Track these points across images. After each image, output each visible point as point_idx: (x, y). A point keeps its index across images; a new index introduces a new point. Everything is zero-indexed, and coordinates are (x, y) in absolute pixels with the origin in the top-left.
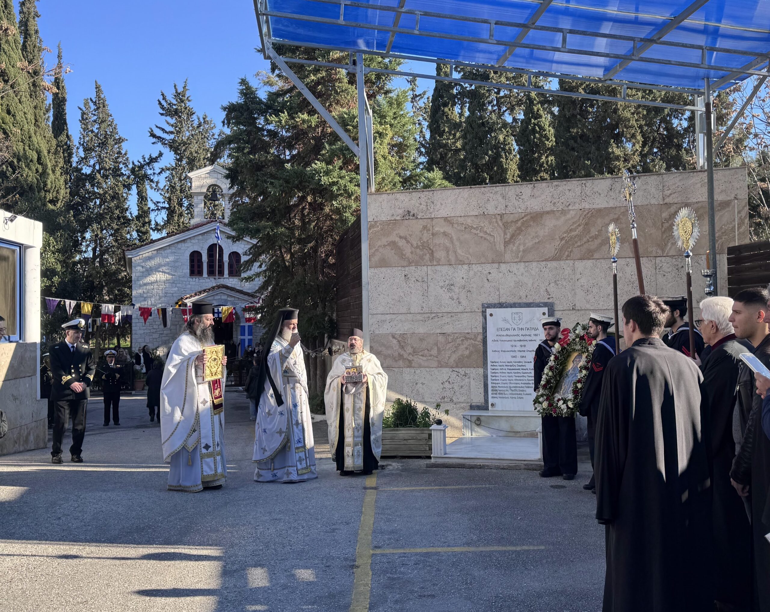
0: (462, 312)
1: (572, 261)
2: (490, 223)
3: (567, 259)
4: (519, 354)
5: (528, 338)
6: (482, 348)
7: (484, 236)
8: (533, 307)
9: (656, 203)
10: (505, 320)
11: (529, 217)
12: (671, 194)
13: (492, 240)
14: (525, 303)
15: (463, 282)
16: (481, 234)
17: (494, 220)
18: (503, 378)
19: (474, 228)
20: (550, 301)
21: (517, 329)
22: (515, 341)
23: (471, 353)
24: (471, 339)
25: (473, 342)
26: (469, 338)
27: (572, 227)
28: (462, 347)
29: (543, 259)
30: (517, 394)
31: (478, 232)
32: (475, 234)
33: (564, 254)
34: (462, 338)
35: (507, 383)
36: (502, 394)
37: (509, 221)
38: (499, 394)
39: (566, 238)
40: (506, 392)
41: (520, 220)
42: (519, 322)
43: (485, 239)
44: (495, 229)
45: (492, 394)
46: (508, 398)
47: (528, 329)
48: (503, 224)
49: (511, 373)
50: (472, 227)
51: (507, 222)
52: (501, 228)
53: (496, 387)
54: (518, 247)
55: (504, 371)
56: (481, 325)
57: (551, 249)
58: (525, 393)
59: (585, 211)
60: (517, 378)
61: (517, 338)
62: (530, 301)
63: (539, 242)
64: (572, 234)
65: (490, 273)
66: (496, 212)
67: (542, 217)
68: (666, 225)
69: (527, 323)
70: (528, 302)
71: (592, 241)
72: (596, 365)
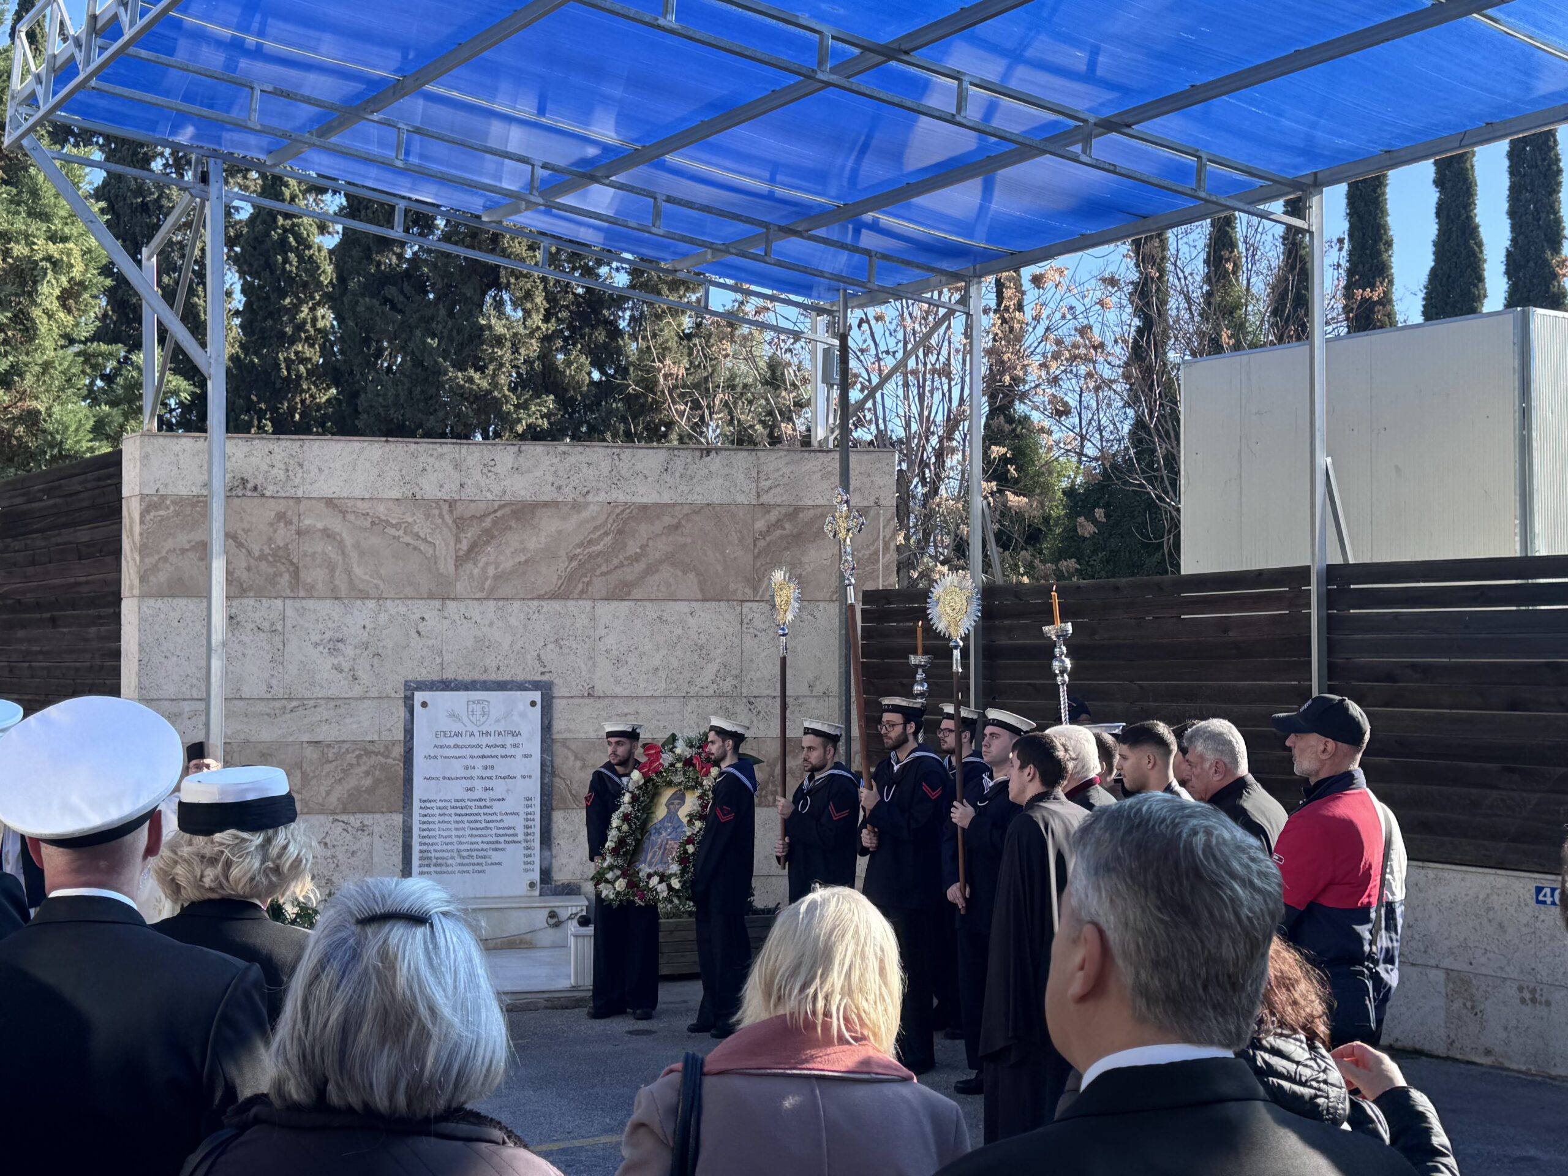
0: (360, 698)
1: (589, 603)
2: (428, 516)
3: (580, 598)
4: (479, 784)
5: (499, 751)
6: (402, 772)
7: (411, 541)
8: (511, 690)
9: (746, 502)
10: (453, 715)
11: (508, 510)
12: (771, 488)
13: (431, 552)
14: (494, 682)
15: (364, 636)
16: (407, 539)
17: (437, 512)
18: (444, 833)
19: (393, 526)
20: (545, 678)
21: (477, 734)
22: (472, 757)
23: (377, 782)
24: (377, 754)
25: (383, 760)
26: (373, 752)
27: (592, 536)
28: (359, 770)
29: (534, 595)
30: (474, 864)
31: (401, 533)
32: (394, 537)
33: (575, 588)
34: (357, 752)
35: (452, 843)
36: (441, 865)
37: (467, 514)
38: (435, 865)
39: (581, 557)
40: (450, 862)
41: (489, 514)
42: (483, 720)
43: (415, 548)
44: (438, 531)
45: (420, 866)
46: (454, 872)
47: (500, 734)
48: (454, 521)
49: (462, 822)
50: (387, 522)
51: (461, 518)
52: (450, 529)
53: (429, 851)
54: (484, 570)
55: (446, 818)
56: (401, 725)
57: (550, 575)
58: (489, 861)
59: (617, 506)
60: (475, 832)
61: (477, 752)
62: (506, 677)
63: (526, 561)
64: (590, 550)
65: (423, 619)
66: (439, 495)
67: (533, 513)
68: (762, 544)
69: (498, 721)
70: (501, 679)
71: (631, 564)
72: (722, 810)
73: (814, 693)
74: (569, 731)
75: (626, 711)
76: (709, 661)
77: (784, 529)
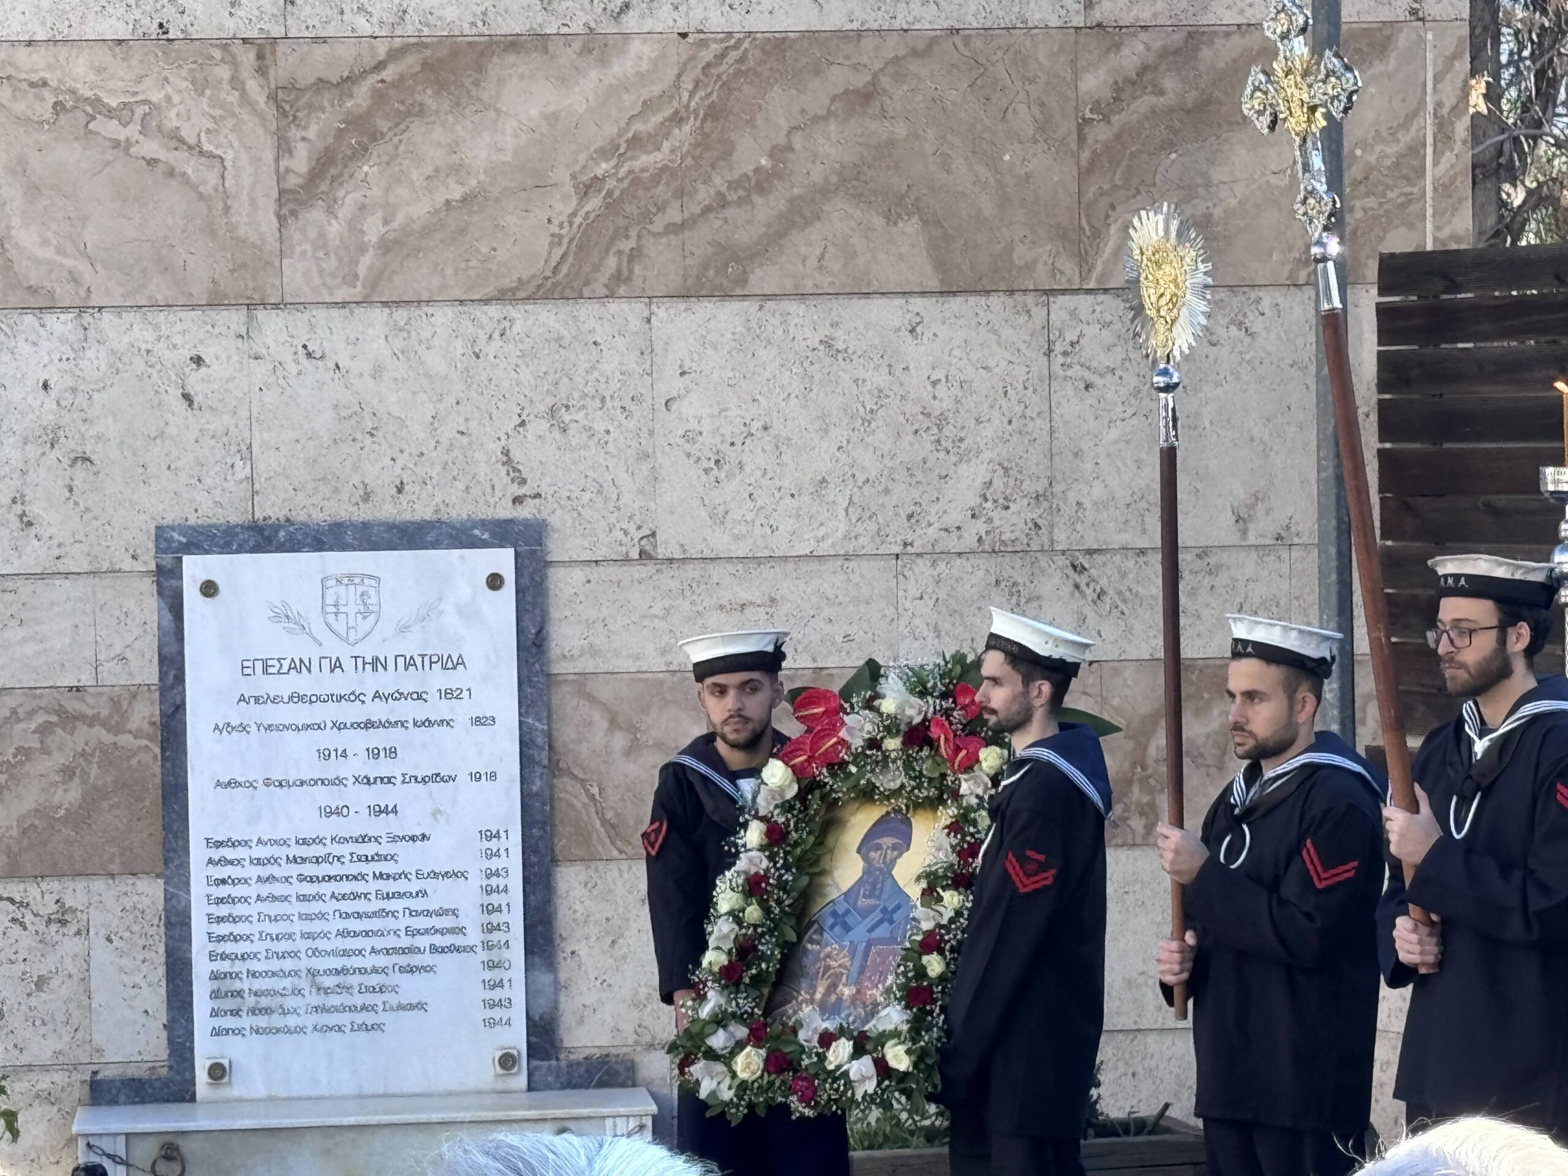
0: (42, 576)
1: (639, 307)
2: (200, 85)
3: (611, 295)
4: (361, 797)
5: (409, 710)
6: (157, 769)
7: (162, 155)
8: (435, 545)
9: (1054, 22)
10: (283, 616)
11: (411, 62)
13: (213, 178)
14: (391, 526)
15: (46, 409)
16: (151, 148)
17: (224, 72)
18: (273, 929)
19: (110, 113)
20: (525, 512)
21: (348, 664)
22: (339, 726)
23: (93, 798)
24: (92, 721)
25: (107, 738)
26: (81, 717)
27: (639, 127)
28: (47, 765)
29: (489, 290)
30: (353, 1009)
31: (133, 131)
32: (116, 144)
33: (597, 268)
34: (41, 718)
35: (295, 954)
36: (267, 1011)
37: (306, 77)
38: (254, 1011)
39: (611, 184)
40: (291, 1002)
41: (364, 74)
42: (363, 626)
43: (171, 173)
44: (230, 123)
45: (215, 1013)
46: (300, 1030)
47: (410, 663)
48: (273, 97)
49: (318, 897)
50: (96, 102)
51: (291, 87)
52: (261, 115)
53: (237, 976)
54: (354, 226)
55: (278, 889)
56: (149, 646)
57: (530, 236)
58: (392, 999)
59: (703, 44)
60: (354, 925)
61: (352, 712)
62: (423, 512)
63: (464, 199)
64: (637, 165)
65: (198, 361)
66: (231, 26)
67: (480, 69)
68: (1100, 133)
69: (403, 629)
70: (407, 517)
71: (740, 202)
72: (1022, 859)
73: (1252, 539)
74: (594, 651)
75: (744, 596)
76: (963, 458)
77: (1162, 93)
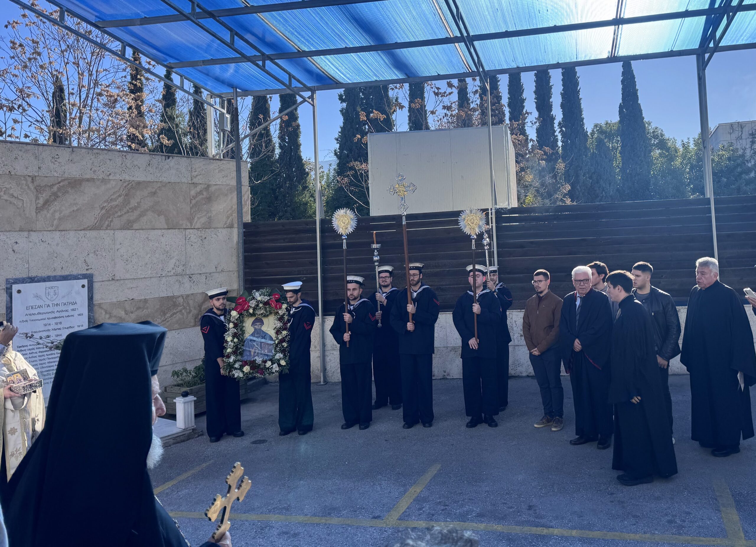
1: (112, 232)
2: (18, 184)
3: (107, 229)
4: (53, 333)
5: (65, 314)
8: (70, 280)
9: (186, 182)
10: (37, 296)
11: (66, 182)
12: (197, 176)
13: (21, 205)
14: (60, 276)
16: (6, 197)
20: (88, 272)
21: (51, 305)
22: (48, 319)
27: (112, 197)
29: (82, 228)
31: (2, 193)
33: (104, 224)
37: (43, 184)
39: (107, 208)
41: (56, 184)
42: (54, 297)
43: (11, 203)
44: (25, 192)
47: (65, 304)
48: (35, 188)
49: (43, 355)
51: (39, 186)
52: (32, 192)
54: (53, 215)
55: (34, 355)
56: (3, 305)
57: (90, 218)
59: (125, 182)
60: (51, 360)
61: (53, 315)
62: (67, 273)
63: (77, 210)
64: (112, 204)
65: (16, 243)
66: (26, 173)
67: (81, 184)
68: (194, 202)
69: (63, 297)
70: (64, 274)
71: (133, 211)
73: (218, 271)
74: (102, 299)
75: (132, 286)
76: (171, 259)
77: (203, 195)
